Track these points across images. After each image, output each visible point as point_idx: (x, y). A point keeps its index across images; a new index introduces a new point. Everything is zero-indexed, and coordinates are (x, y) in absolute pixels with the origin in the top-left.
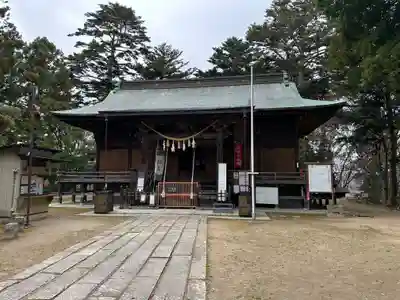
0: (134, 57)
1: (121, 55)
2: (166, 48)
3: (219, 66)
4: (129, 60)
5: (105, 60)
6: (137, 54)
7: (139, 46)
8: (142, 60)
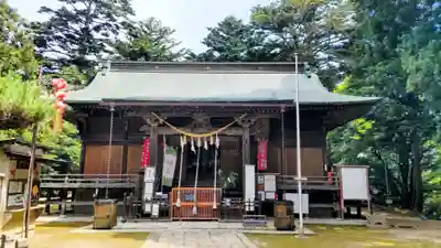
0: (114, 31)
1: (97, 29)
2: (153, 24)
3: (215, 49)
4: (106, 35)
5: (77, 32)
6: (118, 28)
7: (121, 19)
8: (123, 36)
